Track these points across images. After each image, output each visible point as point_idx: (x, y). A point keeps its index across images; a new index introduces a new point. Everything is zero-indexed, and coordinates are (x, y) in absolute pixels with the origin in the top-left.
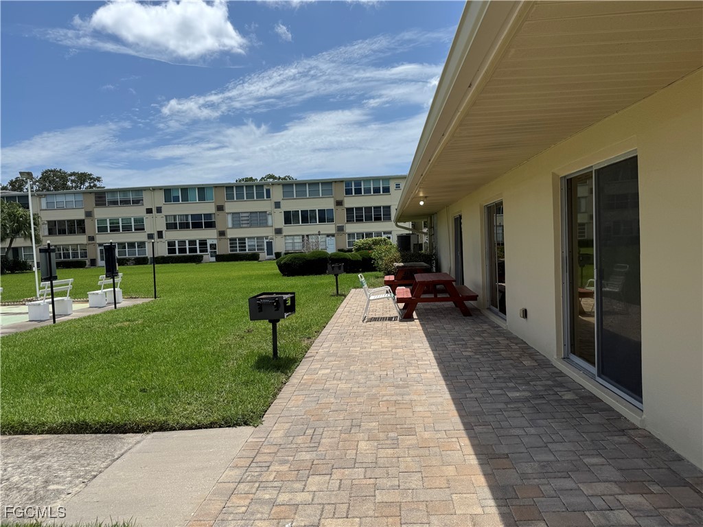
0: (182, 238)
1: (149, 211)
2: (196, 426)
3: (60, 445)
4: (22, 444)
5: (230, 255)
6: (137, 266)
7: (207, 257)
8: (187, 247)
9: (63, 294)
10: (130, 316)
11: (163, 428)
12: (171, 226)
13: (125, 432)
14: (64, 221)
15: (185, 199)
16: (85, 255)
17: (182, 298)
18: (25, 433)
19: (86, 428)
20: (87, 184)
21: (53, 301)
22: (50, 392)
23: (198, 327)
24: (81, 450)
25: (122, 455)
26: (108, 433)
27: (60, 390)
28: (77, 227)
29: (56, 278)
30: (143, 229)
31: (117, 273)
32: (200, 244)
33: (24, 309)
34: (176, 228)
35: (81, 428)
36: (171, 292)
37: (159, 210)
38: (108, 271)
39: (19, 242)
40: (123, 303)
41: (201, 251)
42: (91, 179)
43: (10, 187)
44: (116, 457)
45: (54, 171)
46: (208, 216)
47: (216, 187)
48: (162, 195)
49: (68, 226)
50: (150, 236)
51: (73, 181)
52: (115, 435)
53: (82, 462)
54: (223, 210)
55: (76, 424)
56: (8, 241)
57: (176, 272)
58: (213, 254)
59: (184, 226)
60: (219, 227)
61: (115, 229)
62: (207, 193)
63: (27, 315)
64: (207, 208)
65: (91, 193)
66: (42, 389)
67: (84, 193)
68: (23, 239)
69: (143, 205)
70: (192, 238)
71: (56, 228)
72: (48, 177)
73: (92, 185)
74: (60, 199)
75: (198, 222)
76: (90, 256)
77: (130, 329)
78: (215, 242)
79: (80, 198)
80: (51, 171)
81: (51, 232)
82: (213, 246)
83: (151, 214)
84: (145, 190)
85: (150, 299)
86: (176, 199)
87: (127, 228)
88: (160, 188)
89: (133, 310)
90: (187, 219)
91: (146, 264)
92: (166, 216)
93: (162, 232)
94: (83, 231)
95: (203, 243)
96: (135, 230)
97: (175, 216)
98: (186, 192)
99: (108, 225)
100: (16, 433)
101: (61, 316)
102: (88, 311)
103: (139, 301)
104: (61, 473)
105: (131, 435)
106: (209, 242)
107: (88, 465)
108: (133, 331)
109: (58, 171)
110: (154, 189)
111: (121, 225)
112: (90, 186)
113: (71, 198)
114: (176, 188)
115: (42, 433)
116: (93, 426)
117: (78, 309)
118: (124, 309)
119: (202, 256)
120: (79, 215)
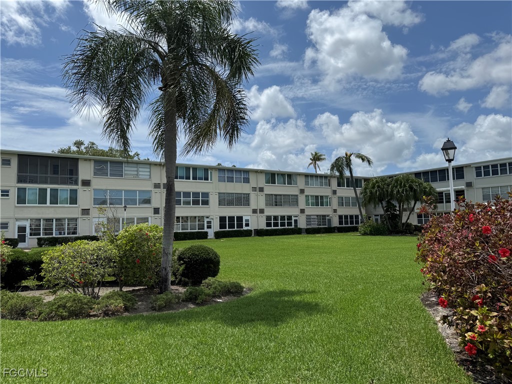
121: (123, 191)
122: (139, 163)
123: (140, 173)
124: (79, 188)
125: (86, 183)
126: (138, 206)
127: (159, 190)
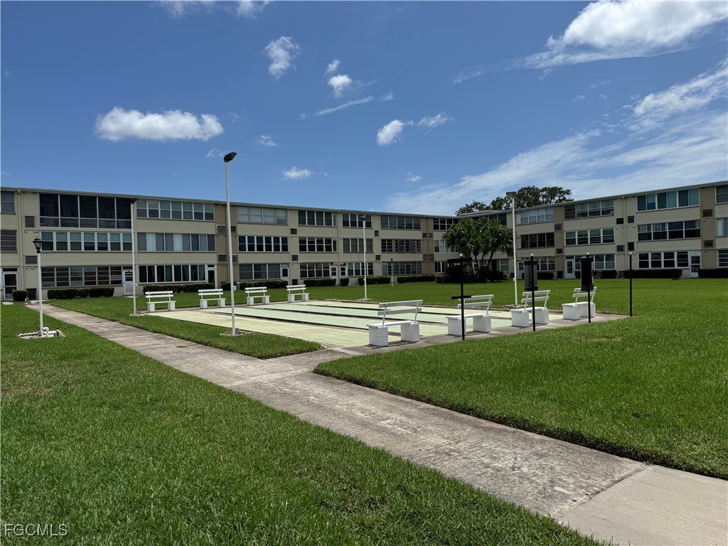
0: (656, 250)
1: (620, 221)
2: (709, 472)
3: (559, 450)
4: (525, 439)
5: (719, 270)
6: (605, 280)
7: (688, 272)
8: (663, 259)
9: (541, 304)
10: (606, 332)
11: (665, 462)
12: (644, 237)
13: (622, 455)
14: (535, 235)
15: (662, 205)
16: (552, 267)
17: (662, 318)
18: (526, 430)
19: (581, 440)
20: (557, 198)
21: (534, 310)
22: (543, 395)
23: (690, 354)
24: (579, 460)
25: (622, 479)
26: (603, 451)
27: (552, 396)
28: (546, 240)
29: (536, 289)
30: (613, 241)
31: (593, 286)
32: (678, 257)
33: (508, 315)
34: (650, 238)
35: (575, 438)
36: (648, 311)
37: (631, 220)
38: (583, 284)
39: (499, 255)
40: (597, 318)
41: (679, 265)
42: (561, 192)
43: (492, 207)
44: (616, 479)
45: (528, 189)
46: (691, 223)
47: (703, 188)
48: (635, 203)
49: (539, 239)
50: (620, 248)
51: (544, 196)
52: (611, 456)
53: (583, 473)
54: (711, 215)
55: (571, 433)
56: (490, 253)
57: (650, 288)
58: (695, 269)
59: (660, 236)
60: (706, 236)
61: (583, 241)
62: (690, 196)
63: (510, 321)
64: (691, 214)
65: (561, 206)
66: (535, 392)
67: (554, 207)
68: (501, 252)
69: (613, 215)
70: (669, 250)
71: (528, 241)
72: (523, 194)
73: (561, 198)
74: (533, 214)
75: (676, 231)
76: (557, 268)
77: (609, 346)
78: (699, 254)
79: (551, 212)
80: (525, 189)
81: (524, 246)
82: (696, 260)
83: (622, 225)
84: (616, 199)
85: (625, 317)
86: (652, 206)
87: (595, 240)
88: (633, 196)
89: (610, 326)
90: (664, 228)
91: (614, 278)
92: (639, 226)
93: (633, 243)
94: (552, 244)
95: (683, 256)
96: (604, 241)
97: (649, 226)
98: (663, 197)
99: (577, 237)
100: (519, 428)
101: (539, 324)
102: (562, 323)
103: (614, 318)
104: (564, 478)
105: (628, 460)
106: (690, 255)
107: (589, 478)
108: (613, 348)
109: (531, 189)
110: (626, 197)
111: (589, 237)
112: (560, 199)
113: (542, 213)
114: (651, 194)
115: (540, 433)
116: (588, 440)
117: (553, 320)
118: (600, 324)
119: (680, 271)
120: (549, 228)
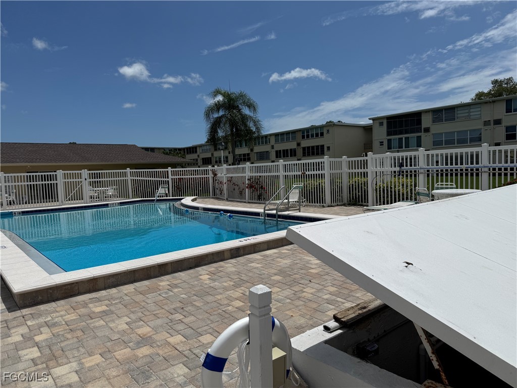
121: (456, 133)
122: (470, 105)
123: (471, 114)
124: (422, 134)
125: (427, 130)
126: (469, 144)
127: (490, 127)
